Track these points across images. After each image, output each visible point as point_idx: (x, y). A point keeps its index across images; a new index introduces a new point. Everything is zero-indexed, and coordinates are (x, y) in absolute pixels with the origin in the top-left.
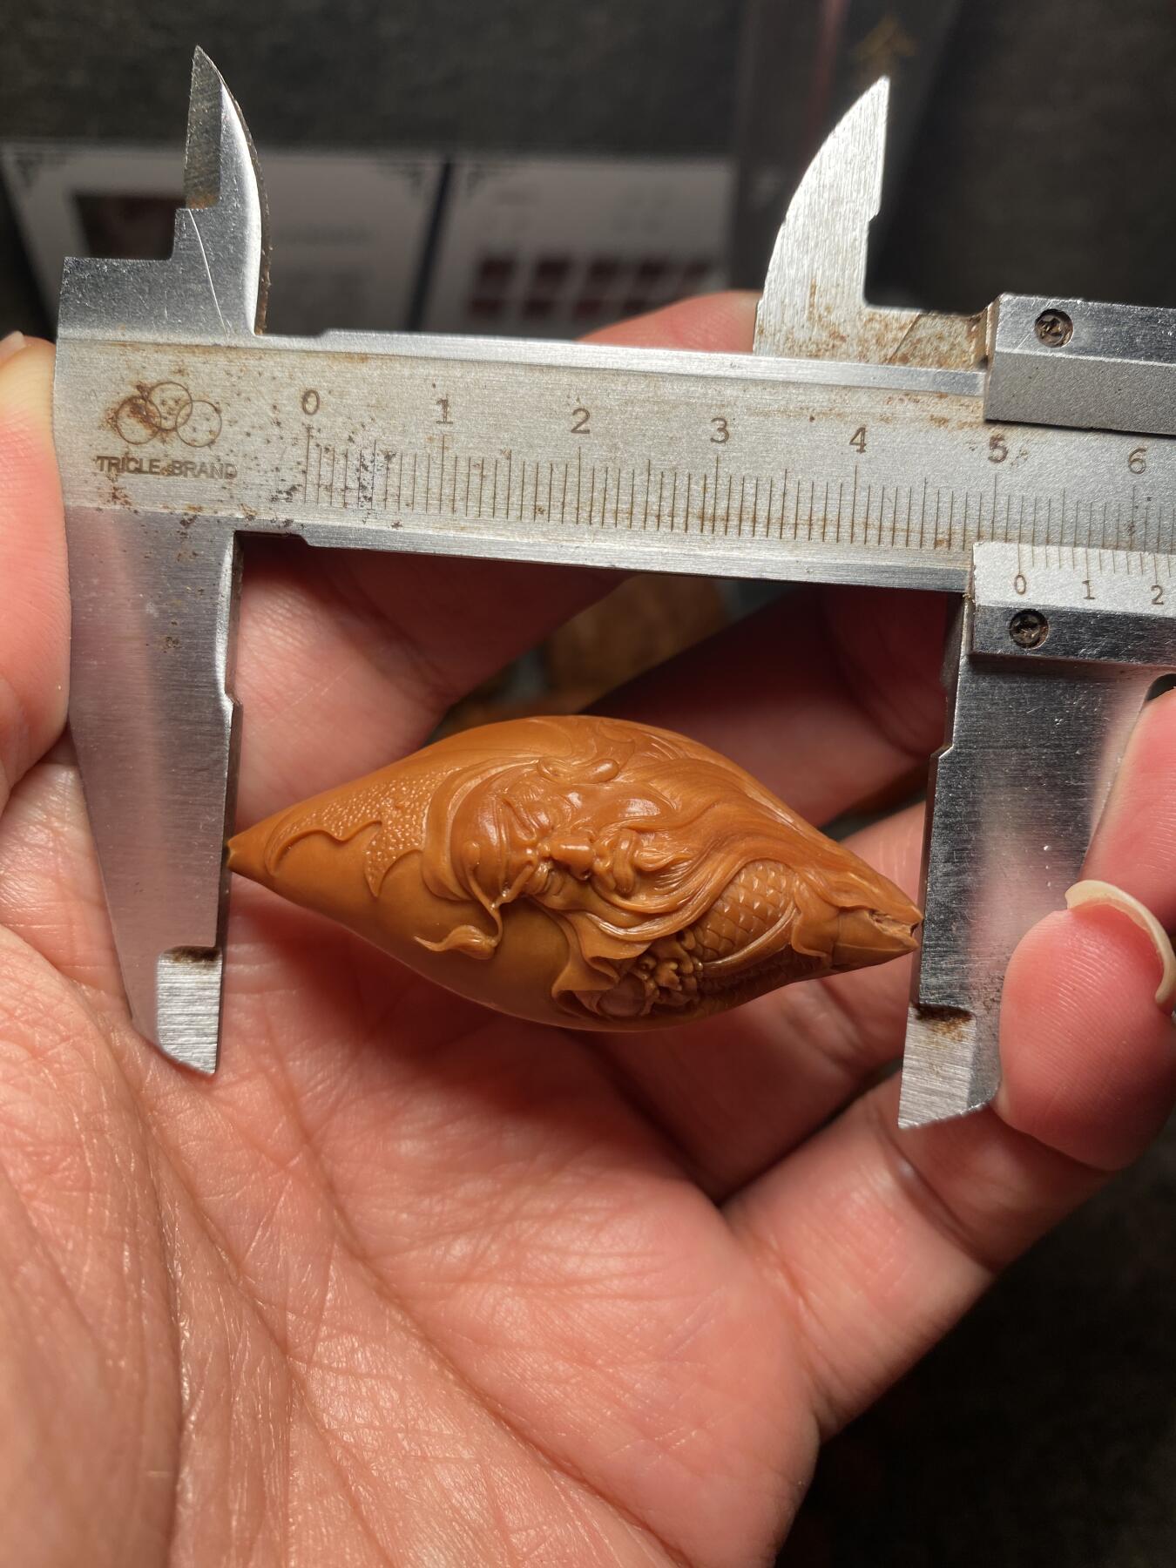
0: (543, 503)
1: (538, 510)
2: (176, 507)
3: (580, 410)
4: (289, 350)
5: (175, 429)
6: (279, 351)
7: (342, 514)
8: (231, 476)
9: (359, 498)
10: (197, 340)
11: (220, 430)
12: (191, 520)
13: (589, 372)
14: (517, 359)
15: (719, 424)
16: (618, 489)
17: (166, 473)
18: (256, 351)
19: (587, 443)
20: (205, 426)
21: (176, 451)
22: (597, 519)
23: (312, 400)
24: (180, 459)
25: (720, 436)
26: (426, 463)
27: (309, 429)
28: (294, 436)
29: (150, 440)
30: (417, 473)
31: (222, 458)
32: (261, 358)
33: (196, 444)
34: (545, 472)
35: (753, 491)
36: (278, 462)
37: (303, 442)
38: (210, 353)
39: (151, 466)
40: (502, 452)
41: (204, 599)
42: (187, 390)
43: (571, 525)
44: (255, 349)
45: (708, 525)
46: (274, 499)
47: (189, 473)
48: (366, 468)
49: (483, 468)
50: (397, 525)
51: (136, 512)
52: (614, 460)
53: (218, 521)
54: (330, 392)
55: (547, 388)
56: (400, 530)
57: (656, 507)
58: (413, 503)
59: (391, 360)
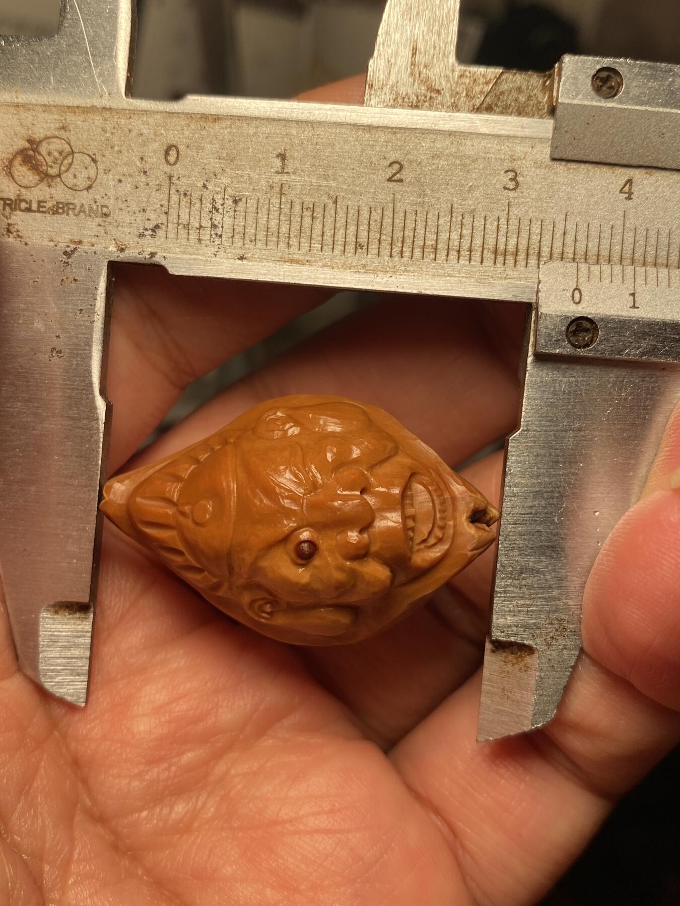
0: (363, 239)
1: (358, 246)
2: (60, 241)
3: (394, 162)
4: (153, 112)
5: (59, 175)
6: (146, 112)
7: (198, 249)
8: (106, 215)
9: (211, 235)
10: (76, 103)
11: (97, 177)
12: (71, 251)
13: (403, 131)
14: (343, 120)
15: (511, 175)
16: (426, 228)
17: (51, 212)
18: (127, 112)
19: (401, 191)
20: (83, 174)
21: (59, 193)
22: (407, 254)
23: (173, 153)
24: (63, 200)
25: (511, 185)
26: (266, 206)
27: (170, 177)
28: (158, 183)
29: (38, 184)
30: (259, 215)
31: (97, 200)
32: (130, 118)
33: (77, 188)
34: (365, 213)
35: (538, 231)
36: (144, 204)
37: (165, 189)
38: (88, 112)
39: (39, 206)
40: (329, 197)
41: (82, 317)
42: (69, 144)
43: (387, 258)
44: (125, 110)
45: (500, 259)
46: (141, 236)
47: (70, 212)
48: (217, 211)
49: (313, 210)
50: (242, 258)
51: (26, 244)
52: (422, 204)
53: (95, 253)
54: (188, 147)
55: (368, 145)
56: (245, 262)
57: (457, 243)
58: (255, 240)
59: (239, 120)
